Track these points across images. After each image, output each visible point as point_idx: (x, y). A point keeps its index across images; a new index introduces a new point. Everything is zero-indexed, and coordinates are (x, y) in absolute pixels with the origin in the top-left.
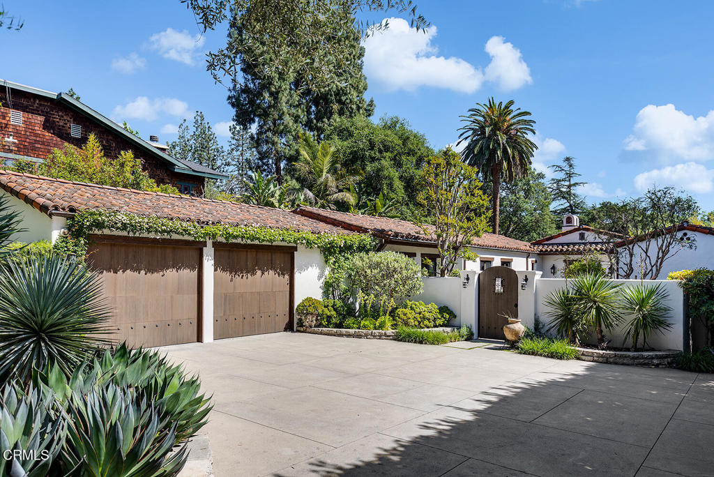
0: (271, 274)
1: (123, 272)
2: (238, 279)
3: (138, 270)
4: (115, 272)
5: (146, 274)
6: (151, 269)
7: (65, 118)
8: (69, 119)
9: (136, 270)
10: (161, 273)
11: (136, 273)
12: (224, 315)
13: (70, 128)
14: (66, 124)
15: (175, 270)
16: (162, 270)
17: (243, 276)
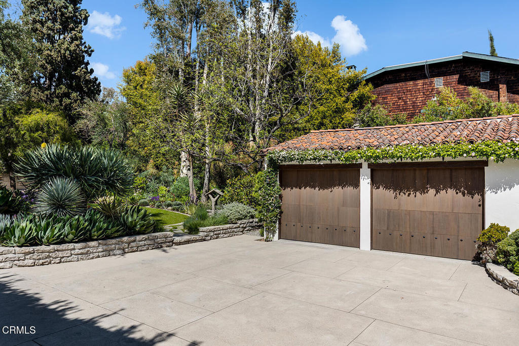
0: (451, 192)
1: (305, 188)
2: (403, 197)
3: (314, 187)
4: (300, 188)
5: (319, 190)
6: (323, 186)
7: (476, 69)
8: (478, 69)
9: (312, 187)
10: (330, 190)
11: (313, 189)
12: (388, 229)
13: (480, 76)
14: (476, 74)
15: (340, 188)
16: (331, 187)
17: (410, 194)
